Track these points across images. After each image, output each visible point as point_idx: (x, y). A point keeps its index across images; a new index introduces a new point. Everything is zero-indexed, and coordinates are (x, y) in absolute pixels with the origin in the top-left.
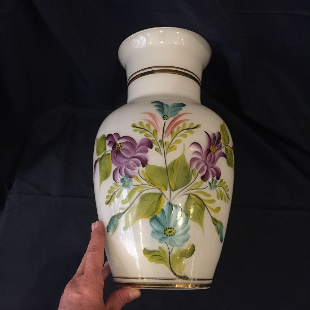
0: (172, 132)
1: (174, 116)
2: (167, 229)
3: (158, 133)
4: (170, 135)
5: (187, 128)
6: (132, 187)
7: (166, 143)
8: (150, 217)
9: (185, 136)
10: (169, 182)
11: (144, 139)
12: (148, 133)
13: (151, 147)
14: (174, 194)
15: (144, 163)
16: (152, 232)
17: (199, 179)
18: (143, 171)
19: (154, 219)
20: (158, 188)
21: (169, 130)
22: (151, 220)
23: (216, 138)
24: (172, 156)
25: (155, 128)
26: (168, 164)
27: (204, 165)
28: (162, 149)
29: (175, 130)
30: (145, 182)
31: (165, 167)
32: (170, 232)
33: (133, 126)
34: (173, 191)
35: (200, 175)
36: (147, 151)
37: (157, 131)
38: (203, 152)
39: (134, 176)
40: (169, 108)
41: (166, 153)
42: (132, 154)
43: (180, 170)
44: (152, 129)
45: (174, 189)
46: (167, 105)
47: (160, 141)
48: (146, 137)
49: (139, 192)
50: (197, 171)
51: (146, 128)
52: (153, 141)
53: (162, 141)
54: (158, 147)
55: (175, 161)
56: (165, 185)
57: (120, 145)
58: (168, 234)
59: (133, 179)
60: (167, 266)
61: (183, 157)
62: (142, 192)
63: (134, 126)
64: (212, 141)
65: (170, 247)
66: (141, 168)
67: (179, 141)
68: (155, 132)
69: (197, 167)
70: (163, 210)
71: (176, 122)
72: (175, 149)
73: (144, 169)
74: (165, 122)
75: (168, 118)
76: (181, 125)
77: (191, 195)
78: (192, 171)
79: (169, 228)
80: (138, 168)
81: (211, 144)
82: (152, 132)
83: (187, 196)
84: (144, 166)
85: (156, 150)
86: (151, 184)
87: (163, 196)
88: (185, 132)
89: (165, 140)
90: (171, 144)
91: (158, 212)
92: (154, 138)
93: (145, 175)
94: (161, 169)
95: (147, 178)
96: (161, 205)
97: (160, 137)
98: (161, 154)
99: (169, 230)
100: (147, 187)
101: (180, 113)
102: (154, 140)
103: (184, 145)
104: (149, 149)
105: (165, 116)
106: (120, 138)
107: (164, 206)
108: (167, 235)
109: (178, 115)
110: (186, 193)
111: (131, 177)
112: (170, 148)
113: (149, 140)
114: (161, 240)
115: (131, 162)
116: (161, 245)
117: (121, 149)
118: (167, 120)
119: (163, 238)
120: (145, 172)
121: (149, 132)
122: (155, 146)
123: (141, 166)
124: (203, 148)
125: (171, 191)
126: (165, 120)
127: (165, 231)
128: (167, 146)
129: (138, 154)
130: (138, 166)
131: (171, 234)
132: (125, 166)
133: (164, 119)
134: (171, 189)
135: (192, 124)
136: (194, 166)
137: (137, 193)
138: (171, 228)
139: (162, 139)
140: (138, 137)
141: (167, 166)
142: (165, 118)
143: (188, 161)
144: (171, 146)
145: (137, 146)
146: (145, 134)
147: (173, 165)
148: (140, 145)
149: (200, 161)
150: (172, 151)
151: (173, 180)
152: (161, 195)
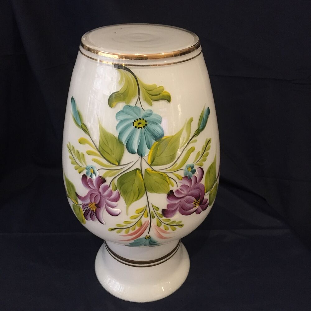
0: (141, 226)
1: (139, 239)
2: (144, 127)
3: (156, 224)
4: (143, 223)
5: (125, 230)
6: (184, 167)
7: (148, 216)
8: (163, 138)
9: (127, 222)
10: (143, 179)
12: (167, 223)
13: (163, 211)
14: (137, 166)
15: (171, 195)
16: (160, 122)
17: (109, 180)
19: (158, 137)
20: (155, 171)
21: (144, 227)
22: (162, 135)
23: (90, 216)
24: (141, 203)
25: (160, 228)
26: (145, 195)
27: (103, 193)
28: (152, 209)
29: (137, 228)
30: (170, 175)
31: (148, 193)
32: (139, 123)
33: (182, 225)
34: (137, 169)
35: (107, 184)
36: (168, 206)
37: (158, 226)
38: (104, 206)
39: (181, 179)
40: (143, 244)
41: (148, 207)
42: (183, 200)
43: (131, 191)
44: (162, 227)
45: (137, 171)
46: (146, 245)
47: (154, 217)
48: (169, 219)
49: (177, 164)
50: (111, 188)
51: (169, 226)
53: (152, 217)
54: (156, 211)
55: (137, 199)
56: (148, 174)
57: (196, 205)
58: (142, 121)
59: (183, 176)
60: (141, 83)
61: (129, 202)
62: (172, 165)
64: (95, 214)
65: (138, 105)
66: (174, 189)
67: (133, 218)
68: (159, 224)
69: (111, 193)
70: (149, 148)
71: (136, 235)
72: (137, 210)
73: (171, 188)
74: (148, 234)
75: (145, 237)
76: (131, 231)
77: (117, 164)
79: (141, 128)
80: (178, 188)
81: (95, 211)
82: (163, 224)
83: (122, 163)
84: (172, 191)
85: (158, 208)
86: (163, 174)
87: (150, 163)
88: (126, 225)
89: (149, 218)
90: (142, 215)
91: (155, 145)
92: (161, 219)
93: (170, 182)
94: (153, 190)
95: (168, 180)
96: (151, 152)
97: (154, 221)
98: (152, 205)
99: (140, 126)
100: (168, 170)
102: (161, 217)
103: (127, 214)
104: (166, 208)
105: (148, 238)
106: (196, 211)
107: (148, 153)
108: (143, 119)
109: (134, 240)
110: (122, 166)
111: (185, 177)
112: (143, 212)
113: (165, 217)
114: (151, 114)
115: (185, 192)
116: (150, 108)
117: (195, 202)
118: (147, 236)
120: (170, 186)
121: (165, 224)
122: (160, 212)
123: (174, 191)
124: (105, 210)
125: (140, 168)
127: (146, 125)
128: (146, 213)
129: (177, 201)
130: (177, 191)
131: (139, 121)
132: (191, 186)
133: (149, 236)
134: (140, 171)
135: (118, 232)
136: (115, 194)
137: (179, 162)
138: (139, 128)
139: (152, 219)
141: (145, 194)
143: (122, 200)
144: (142, 213)
145: (178, 209)
146: (170, 222)
147: (139, 196)
148: (175, 210)
149: (107, 198)
150: (140, 209)
151: (138, 180)
152: (152, 164)
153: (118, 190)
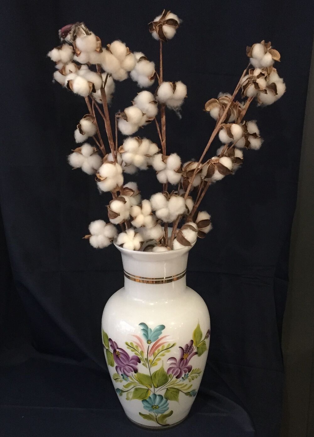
0: (154, 353)
1: (155, 341)
2: (153, 406)
3: (144, 353)
4: (152, 356)
5: (165, 348)
6: (129, 382)
7: (150, 361)
8: (142, 399)
9: (163, 355)
10: (153, 383)
11: (134, 356)
12: (137, 352)
13: (140, 362)
15: (136, 371)
16: (144, 406)
17: (174, 378)
18: (135, 375)
20: (146, 386)
21: (152, 352)
22: (143, 401)
23: (188, 346)
24: (154, 369)
26: (152, 374)
27: (178, 369)
28: (147, 365)
29: (156, 352)
30: (137, 382)
31: (150, 376)
34: (156, 388)
35: (175, 377)
36: (137, 364)
38: (178, 362)
39: (130, 376)
40: (152, 332)
41: (150, 367)
42: (127, 363)
43: (160, 376)
44: (140, 350)
46: (151, 330)
50: (173, 375)
51: (136, 349)
52: (140, 359)
53: (147, 359)
54: (144, 363)
55: (156, 372)
56: (150, 385)
57: (118, 353)
59: (129, 378)
60: (155, 422)
61: (162, 369)
62: (135, 386)
63: (127, 344)
64: (185, 351)
65: (156, 414)
67: (159, 359)
68: (142, 353)
69: (173, 372)
70: (150, 398)
71: (157, 345)
72: (156, 365)
73: (136, 374)
74: (149, 346)
75: (151, 343)
76: (160, 348)
77: (168, 389)
78: (169, 376)
80: (132, 372)
81: (184, 354)
82: (140, 352)
83: (166, 390)
85: (143, 365)
86: (141, 384)
87: (149, 390)
88: (163, 352)
89: (149, 358)
90: (153, 361)
91: (147, 398)
92: (141, 357)
93: (136, 378)
94: (147, 376)
95: (138, 380)
96: (149, 395)
97: (145, 356)
98: (147, 368)
99: (155, 406)
100: (139, 385)
101: (160, 337)
103: (163, 361)
105: (149, 341)
106: (118, 348)
107: (151, 394)
108: (154, 409)
109: (158, 339)
110: (166, 388)
111: (128, 376)
112: (152, 364)
113: (138, 357)
114: (149, 411)
115: (127, 367)
116: (150, 413)
117: (119, 356)
119: (151, 410)
120: (136, 376)
122: (142, 362)
123: (134, 372)
124: (177, 359)
126: (149, 345)
129: (131, 364)
130: (132, 371)
131: (156, 408)
132: (123, 368)
135: (169, 345)
136: (170, 372)
137: (132, 386)
139: (147, 358)
140: (131, 354)
142: (149, 343)
143: (166, 370)
144: (153, 363)
145: (130, 359)
146: (135, 352)
147: (155, 374)
148: (132, 359)
149: (176, 368)
150: (154, 366)
151: (156, 382)
152: (148, 390)
153: (168, 375)
